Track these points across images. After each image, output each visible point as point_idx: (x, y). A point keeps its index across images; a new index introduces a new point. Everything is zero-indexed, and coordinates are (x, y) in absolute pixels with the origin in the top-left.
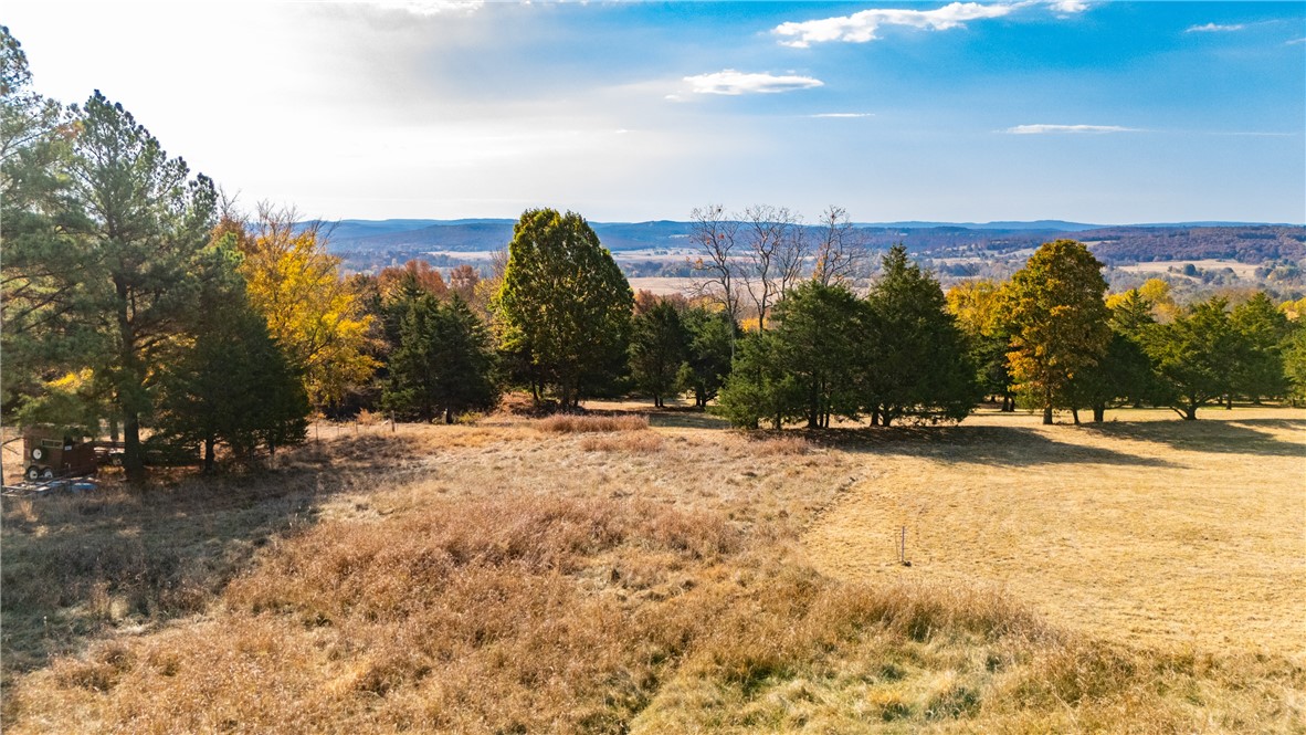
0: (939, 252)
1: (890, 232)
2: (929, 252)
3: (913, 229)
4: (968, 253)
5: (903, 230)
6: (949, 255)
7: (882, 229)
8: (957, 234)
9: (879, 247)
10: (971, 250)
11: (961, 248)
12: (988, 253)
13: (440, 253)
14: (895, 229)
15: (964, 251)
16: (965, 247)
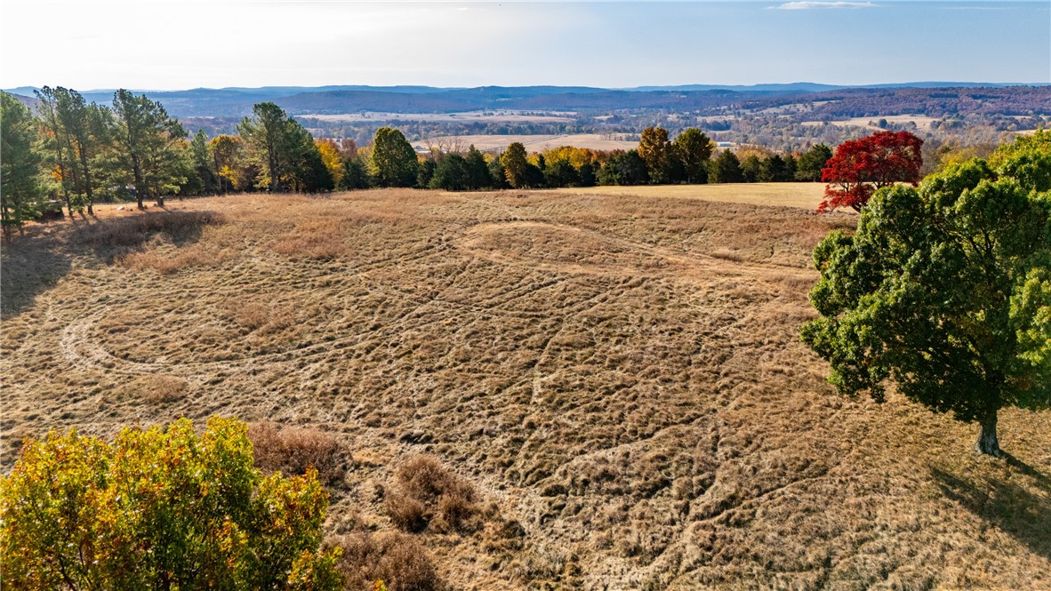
0: (705, 112)
1: (673, 95)
2: (698, 112)
3: (691, 92)
4: (728, 112)
5: (684, 93)
6: (713, 114)
7: (667, 92)
8: (725, 95)
9: (661, 107)
10: (730, 109)
11: (723, 108)
12: (742, 111)
13: (310, 116)
14: (677, 92)
15: (724, 110)
16: (726, 107)
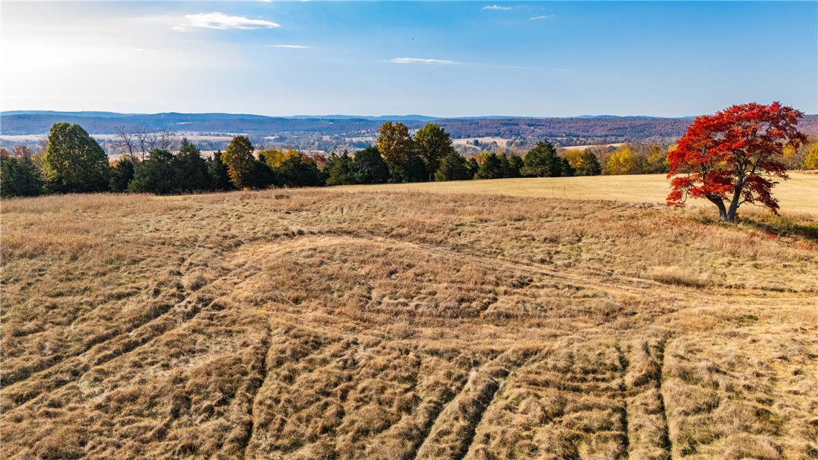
0: (350, 134)
1: (323, 122)
2: (344, 134)
3: (337, 120)
4: (366, 134)
5: (331, 120)
6: (356, 136)
7: (318, 120)
8: (362, 123)
9: (316, 131)
10: (368, 133)
11: (362, 132)
14: (326, 120)
15: (364, 133)
16: (365, 131)
